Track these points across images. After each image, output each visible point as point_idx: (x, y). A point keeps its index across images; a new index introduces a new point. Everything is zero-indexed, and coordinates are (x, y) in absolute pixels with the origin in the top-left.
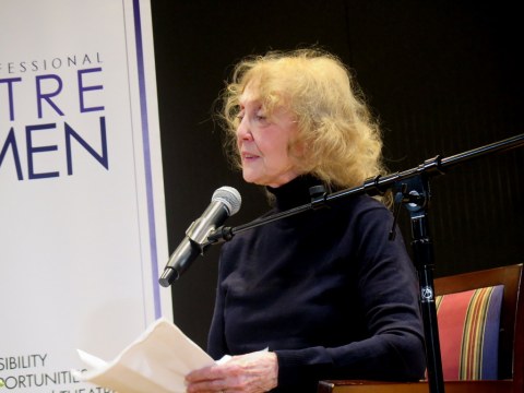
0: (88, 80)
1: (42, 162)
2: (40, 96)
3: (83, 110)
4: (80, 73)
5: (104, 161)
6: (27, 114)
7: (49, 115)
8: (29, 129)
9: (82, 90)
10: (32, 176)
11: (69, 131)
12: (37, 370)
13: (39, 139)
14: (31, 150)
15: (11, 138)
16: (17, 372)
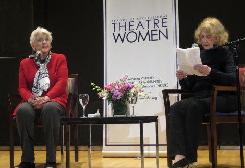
0: (164, 21)
1: (154, 37)
2: (154, 24)
3: (163, 27)
4: (163, 19)
5: (167, 37)
6: (151, 27)
7: (156, 28)
8: (152, 31)
9: (163, 22)
10: (152, 40)
11: (160, 31)
12: (152, 80)
13: (154, 32)
14: (152, 35)
15: (148, 32)
16: (148, 80)
